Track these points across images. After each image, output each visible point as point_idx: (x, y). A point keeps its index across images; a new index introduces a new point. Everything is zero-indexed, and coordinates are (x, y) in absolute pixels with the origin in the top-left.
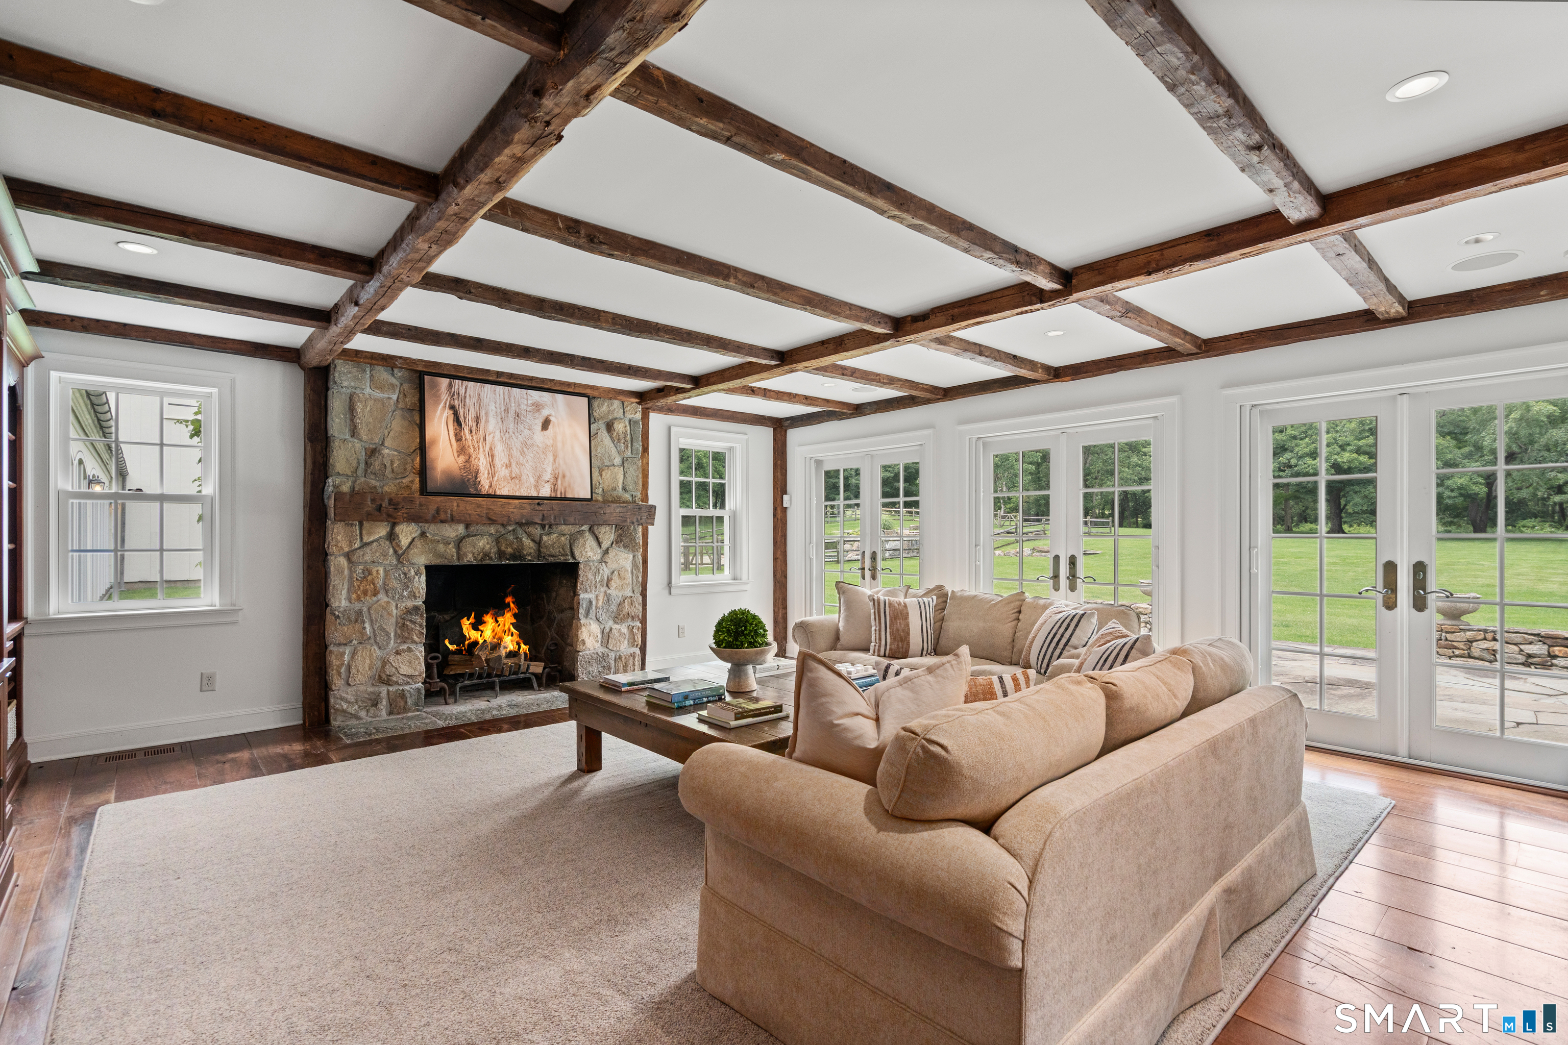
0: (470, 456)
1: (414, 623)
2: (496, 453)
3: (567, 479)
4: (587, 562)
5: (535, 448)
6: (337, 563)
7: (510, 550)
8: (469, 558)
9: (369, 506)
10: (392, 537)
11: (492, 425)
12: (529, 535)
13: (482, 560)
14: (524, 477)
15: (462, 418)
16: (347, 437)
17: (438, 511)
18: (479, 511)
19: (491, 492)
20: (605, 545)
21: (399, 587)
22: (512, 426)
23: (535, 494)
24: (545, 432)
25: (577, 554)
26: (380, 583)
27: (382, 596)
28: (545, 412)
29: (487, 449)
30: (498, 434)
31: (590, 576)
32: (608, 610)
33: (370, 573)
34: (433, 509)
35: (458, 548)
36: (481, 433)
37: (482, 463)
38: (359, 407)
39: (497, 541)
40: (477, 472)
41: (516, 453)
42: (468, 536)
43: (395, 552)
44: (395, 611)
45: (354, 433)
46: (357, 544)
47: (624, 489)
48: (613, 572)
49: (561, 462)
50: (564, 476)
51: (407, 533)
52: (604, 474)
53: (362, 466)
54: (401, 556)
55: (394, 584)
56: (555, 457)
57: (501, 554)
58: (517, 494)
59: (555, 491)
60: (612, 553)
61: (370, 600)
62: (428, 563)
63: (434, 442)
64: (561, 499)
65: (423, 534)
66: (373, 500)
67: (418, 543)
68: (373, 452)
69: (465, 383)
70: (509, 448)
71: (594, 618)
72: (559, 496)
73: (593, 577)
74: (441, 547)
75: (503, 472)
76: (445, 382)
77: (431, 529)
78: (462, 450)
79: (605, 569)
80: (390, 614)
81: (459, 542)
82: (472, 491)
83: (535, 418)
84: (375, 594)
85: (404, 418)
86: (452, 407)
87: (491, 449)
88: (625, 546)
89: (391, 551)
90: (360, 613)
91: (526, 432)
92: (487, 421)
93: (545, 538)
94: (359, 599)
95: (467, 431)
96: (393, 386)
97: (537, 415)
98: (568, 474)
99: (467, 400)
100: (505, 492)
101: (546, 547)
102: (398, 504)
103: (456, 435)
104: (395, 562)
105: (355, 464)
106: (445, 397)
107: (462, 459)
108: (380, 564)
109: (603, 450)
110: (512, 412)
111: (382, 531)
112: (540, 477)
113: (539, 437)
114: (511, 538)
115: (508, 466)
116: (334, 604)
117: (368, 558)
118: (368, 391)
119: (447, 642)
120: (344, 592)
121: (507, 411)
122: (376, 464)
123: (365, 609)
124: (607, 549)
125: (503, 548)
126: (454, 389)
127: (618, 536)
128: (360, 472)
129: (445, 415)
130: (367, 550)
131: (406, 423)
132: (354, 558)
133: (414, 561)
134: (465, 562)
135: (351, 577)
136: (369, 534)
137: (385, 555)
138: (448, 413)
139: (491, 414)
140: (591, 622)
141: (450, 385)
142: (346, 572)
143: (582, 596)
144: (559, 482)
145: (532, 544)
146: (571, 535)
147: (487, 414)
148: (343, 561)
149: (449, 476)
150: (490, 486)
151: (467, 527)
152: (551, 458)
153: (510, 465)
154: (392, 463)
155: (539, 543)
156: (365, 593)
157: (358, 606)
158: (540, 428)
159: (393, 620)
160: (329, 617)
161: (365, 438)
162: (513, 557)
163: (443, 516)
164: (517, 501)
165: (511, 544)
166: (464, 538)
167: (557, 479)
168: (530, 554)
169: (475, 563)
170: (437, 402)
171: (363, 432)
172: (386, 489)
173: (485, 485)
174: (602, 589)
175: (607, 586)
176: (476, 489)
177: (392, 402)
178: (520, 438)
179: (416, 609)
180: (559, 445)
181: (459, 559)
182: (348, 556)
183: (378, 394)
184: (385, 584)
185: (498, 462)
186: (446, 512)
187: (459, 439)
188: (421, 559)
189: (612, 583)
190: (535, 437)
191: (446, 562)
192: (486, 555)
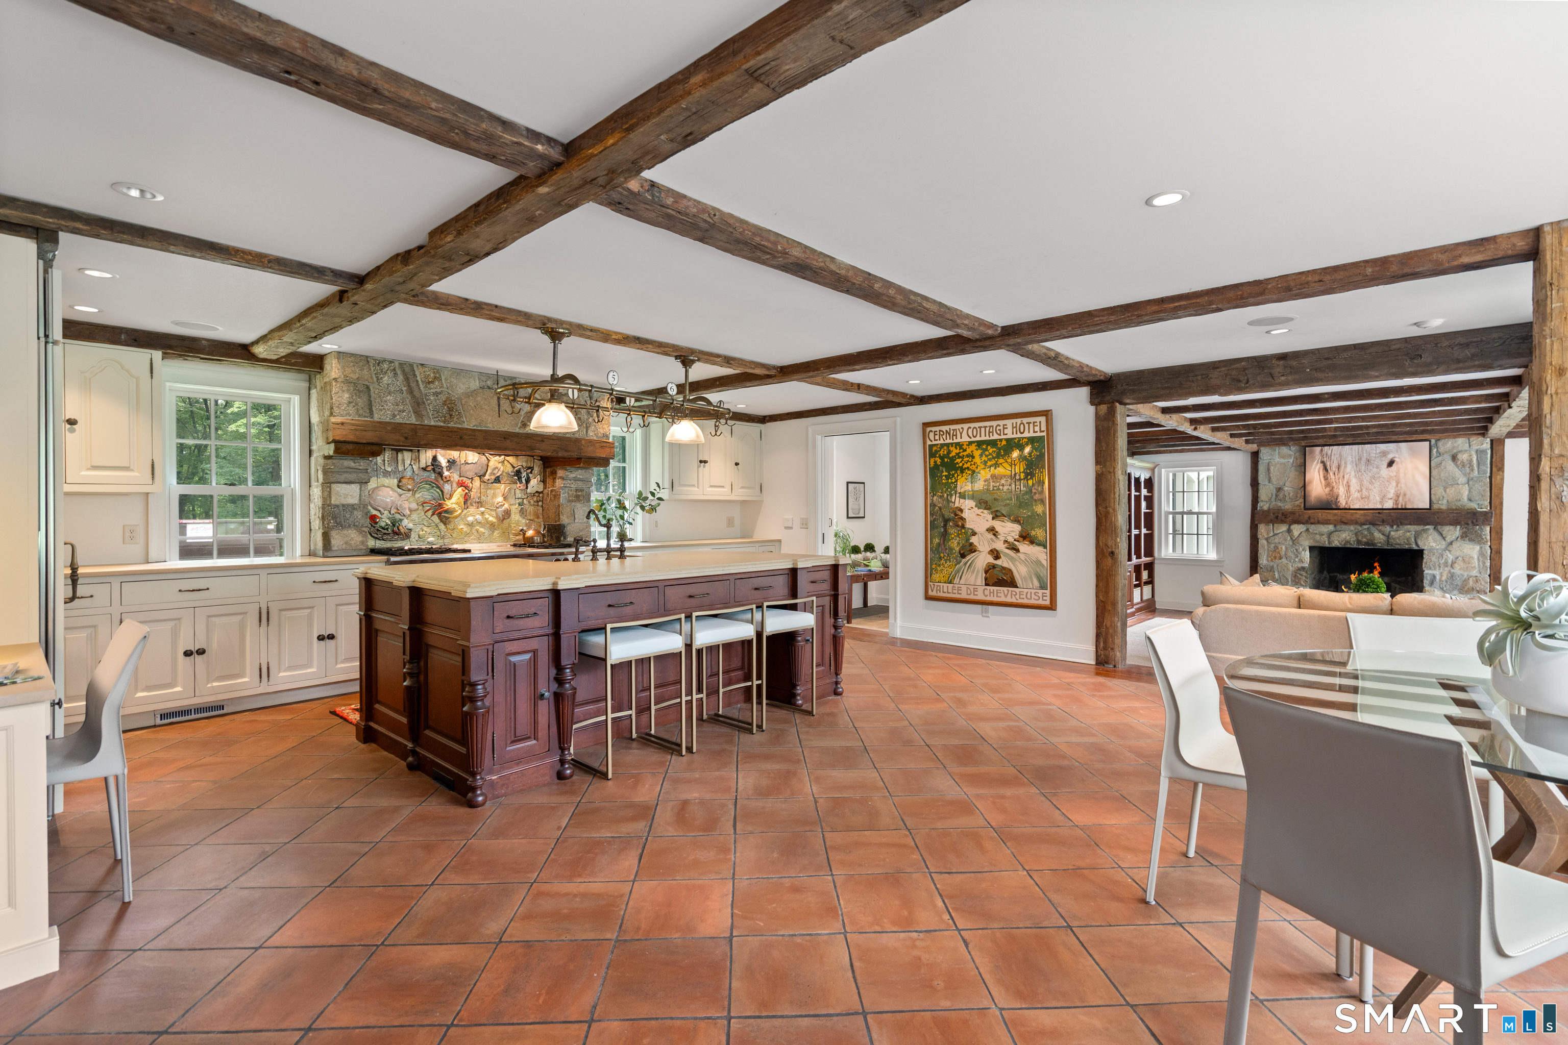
0: (1333, 488)
1: (1302, 575)
2: (1351, 484)
3: (1407, 496)
4: (1431, 550)
5: (1381, 479)
6: (1262, 542)
7: (1365, 540)
8: (1336, 543)
9: (1272, 516)
10: (1289, 531)
11: (1349, 470)
12: (1380, 531)
13: (1345, 544)
14: (1372, 497)
15: (1328, 467)
16: (1267, 483)
17: (1309, 518)
18: (1335, 518)
19: (1347, 507)
20: (1449, 539)
21: (1293, 556)
22: (1363, 467)
23: (1380, 507)
24: (1390, 469)
25: (1419, 543)
26: (1283, 553)
27: (1284, 560)
28: (1390, 456)
29: (1345, 482)
30: (1353, 474)
31: (1434, 559)
32: (1452, 584)
33: (1278, 548)
34: (1306, 517)
35: (1329, 538)
36: (1341, 474)
37: (1341, 491)
38: (1272, 468)
39: (1356, 534)
40: (1337, 496)
41: (1365, 483)
42: (1336, 531)
43: (1291, 538)
44: (1291, 568)
45: (1270, 481)
46: (1272, 534)
47: (1470, 500)
48: (1458, 558)
49: (1403, 486)
50: (1405, 495)
51: (1297, 529)
52: (1448, 490)
53: (1274, 496)
54: (1294, 541)
55: (1290, 554)
56: (1398, 483)
57: (1359, 542)
58: (1366, 507)
59: (1397, 504)
60: (1455, 545)
61: (1277, 561)
62: (1310, 545)
63: (1311, 482)
64: (1402, 509)
65: (1307, 530)
66: (1274, 514)
67: (1304, 534)
68: (1279, 489)
69: (1331, 447)
70: (1361, 481)
71: (1438, 587)
72: (1400, 507)
73: (1437, 560)
74: (1318, 537)
75: (1355, 495)
76: (1318, 449)
77: (1312, 528)
78: (1328, 485)
79: (1449, 555)
80: (1288, 569)
81: (1330, 534)
82: (1334, 507)
83: (1382, 461)
84: (1281, 558)
85: (1296, 470)
86: (1323, 462)
87: (1348, 482)
88: (1471, 540)
89: (1289, 538)
90: (1273, 567)
91: (1375, 470)
92: (1345, 467)
93: (1392, 533)
94: (1272, 560)
95: (1331, 474)
96: (1290, 456)
97: (1383, 459)
98: (1408, 493)
99: (1333, 457)
100: (1357, 506)
101: (1394, 539)
102: (1287, 515)
103: (1324, 477)
104: (1291, 543)
105: (1270, 496)
106: (1318, 457)
107: (1327, 490)
108: (1283, 544)
109: (1447, 475)
110: (1364, 459)
111: (1284, 528)
112: (1384, 496)
113: (1385, 472)
114: (1366, 533)
115: (1360, 491)
116: (1260, 561)
117: (1277, 541)
118: (1277, 459)
119: (1343, 587)
120: (1265, 557)
121: (1360, 459)
122: (1281, 496)
123: (1275, 566)
124: (1451, 543)
125: (1360, 538)
126: (1324, 452)
127: (1463, 533)
128: (1273, 499)
129: (1318, 467)
130: (1276, 537)
131: (1297, 473)
132: (1270, 541)
133: (1302, 543)
134: (1333, 545)
135: (1268, 550)
136: (1277, 529)
137: (1286, 540)
138: (1320, 466)
139: (1348, 462)
140: (1436, 590)
141: (1322, 450)
142: (1266, 547)
143: (1426, 572)
144: (1401, 498)
145: (1382, 537)
146: (1415, 532)
147: (1346, 463)
148: (1265, 542)
149: (1319, 500)
150: (1347, 503)
151: (1335, 526)
152: (1394, 484)
153: (1361, 491)
154: (1289, 494)
155: (1388, 536)
156: (1275, 558)
157: (1272, 564)
158: (1386, 466)
159: (1290, 573)
160: (1259, 568)
161: (1275, 483)
162: (1367, 543)
163: (1312, 521)
164: (1362, 512)
165: (1365, 536)
166: (1333, 532)
167: (1398, 497)
168: (1380, 543)
169: (1340, 546)
170: (1313, 459)
171: (1274, 480)
172: (1286, 507)
173: (1343, 503)
174: (1446, 569)
175: (1452, 567)
176: (1337, 506)
177: (1290, 464)
178: (1370, 474)
179: (1303, 568)
180: (1402, 475)
181: (1329, 543)
182: (1267, 539)
183: (1282, 461)
184: (1286, 554)
185: (1352, 489)
186: (1314, 519)
187: (1326, 478)
188: (1306, 543)
189: (1456, 565)
190: (1382, 472)
191: (1321, 545)
192: (1347, 542)
